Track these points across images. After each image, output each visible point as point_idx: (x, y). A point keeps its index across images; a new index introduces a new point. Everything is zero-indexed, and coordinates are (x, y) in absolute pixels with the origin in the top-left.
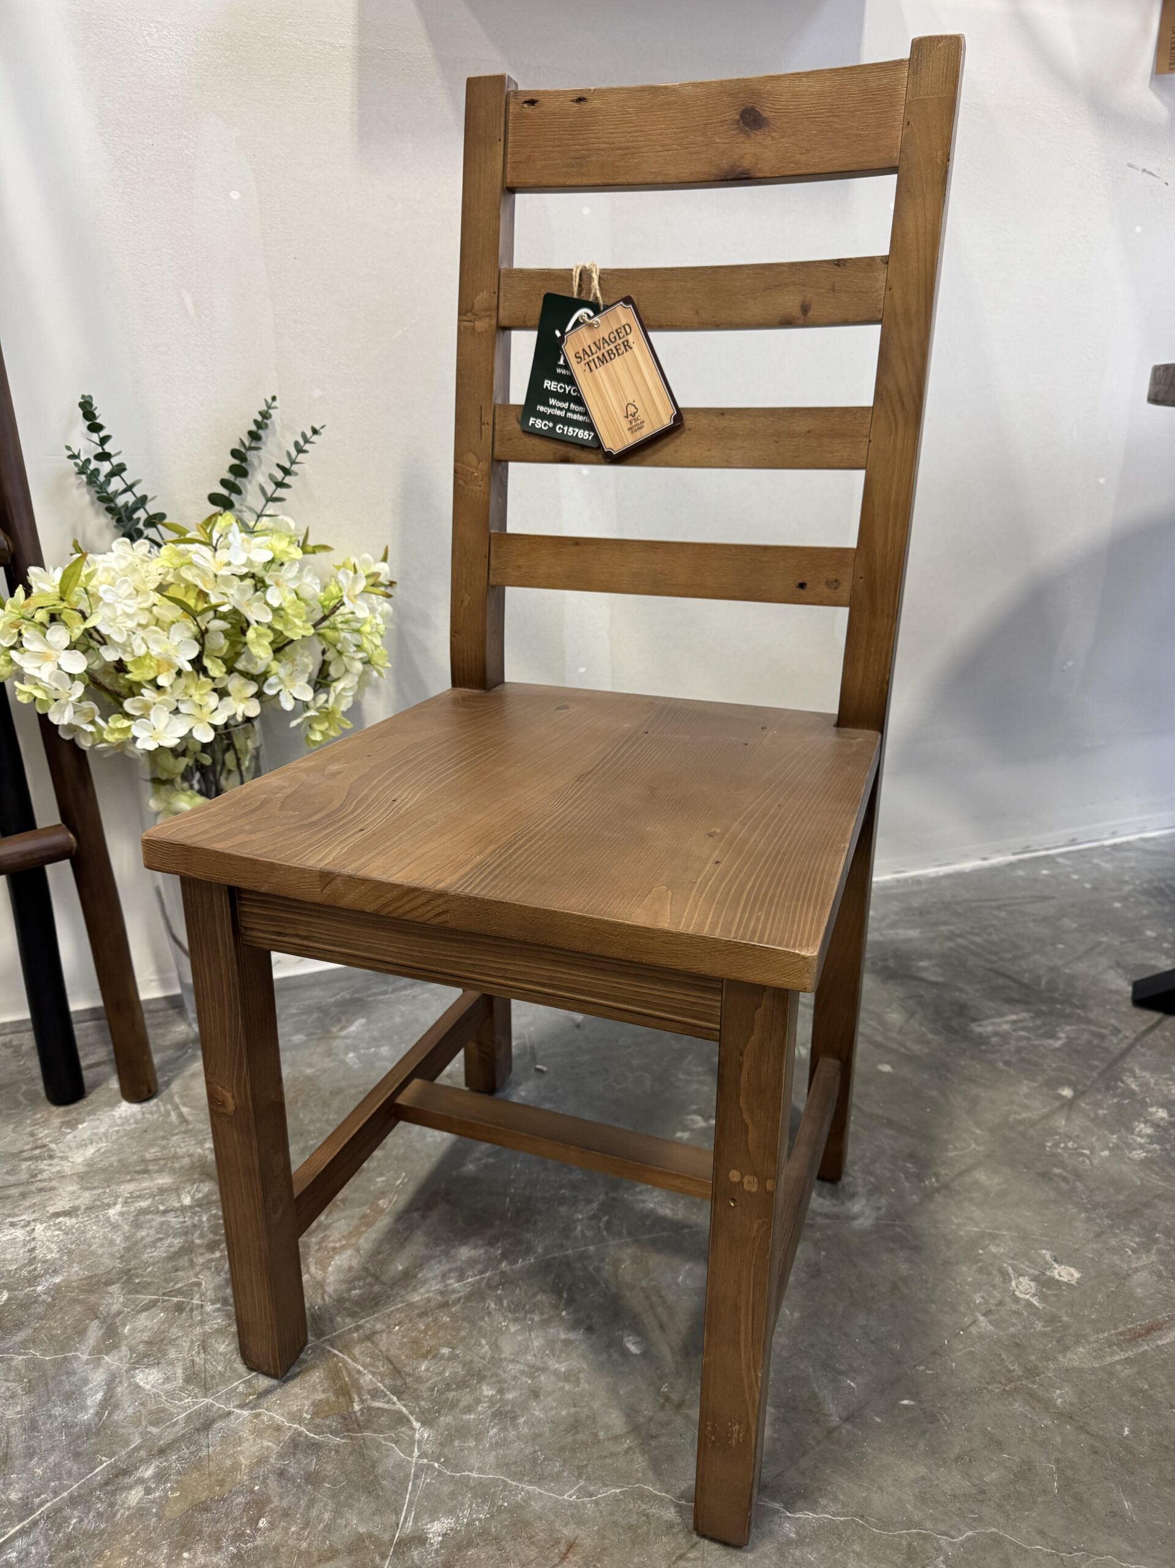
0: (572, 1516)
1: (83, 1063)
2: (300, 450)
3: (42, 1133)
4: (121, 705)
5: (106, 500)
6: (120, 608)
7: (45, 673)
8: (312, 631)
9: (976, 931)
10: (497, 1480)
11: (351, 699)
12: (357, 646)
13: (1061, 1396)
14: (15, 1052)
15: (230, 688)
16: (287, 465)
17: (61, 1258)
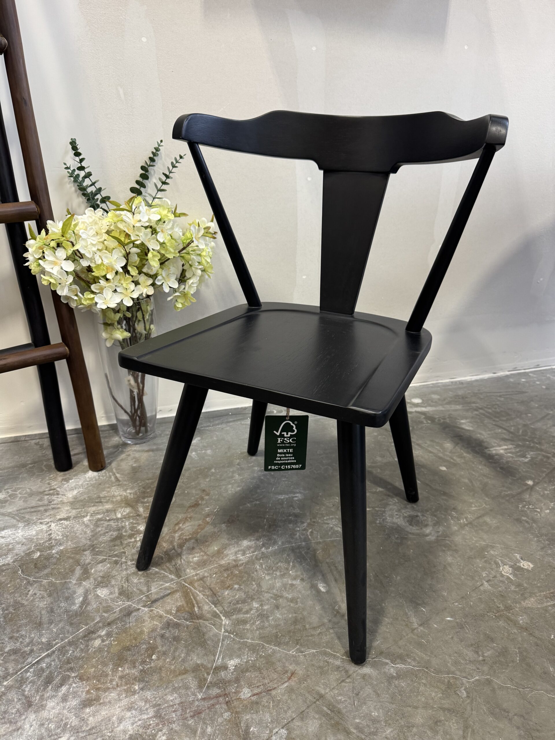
0: (294, 660)
1: (72, 453)
2: (174, 166)
3: (54, 484)
4: (90, 287)
5: (82, 189)
6: (89, 241)
7: (55, 271)
8: (178, 254)
9: (489, 407)
10: (260, 644)
11: (195, 288)
12: (199, 263)
13: (522, 620)
14: (40, 447)
15: (140, 281)
16: (168, 173)
17: (63, 539)
